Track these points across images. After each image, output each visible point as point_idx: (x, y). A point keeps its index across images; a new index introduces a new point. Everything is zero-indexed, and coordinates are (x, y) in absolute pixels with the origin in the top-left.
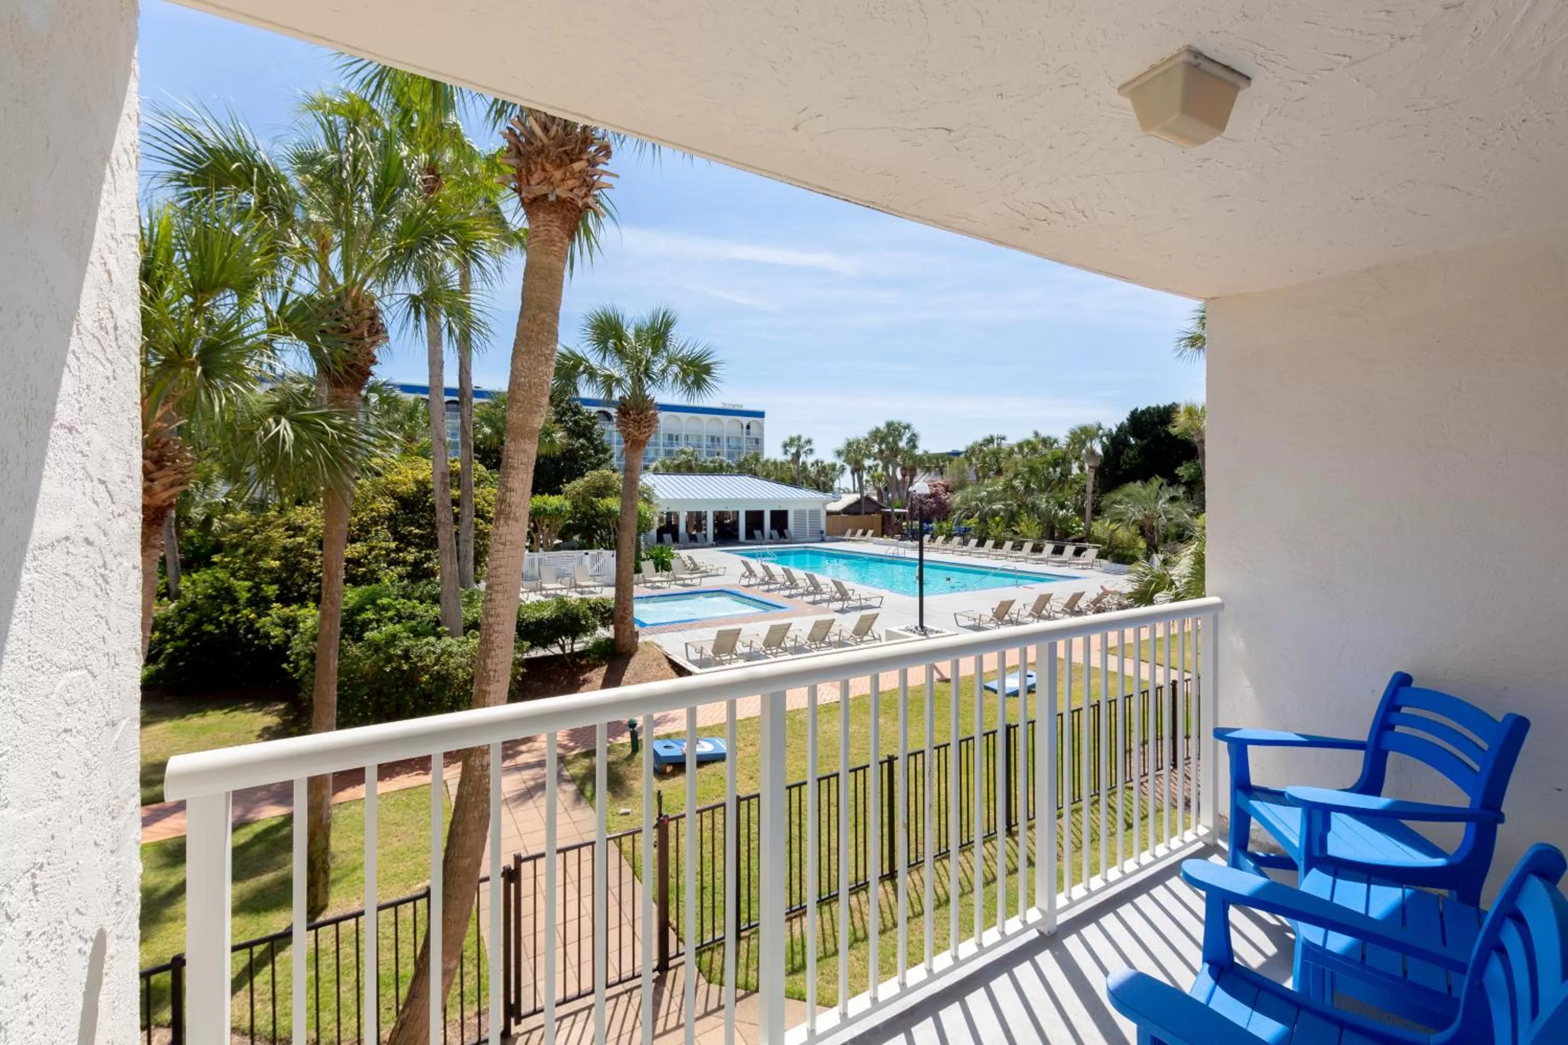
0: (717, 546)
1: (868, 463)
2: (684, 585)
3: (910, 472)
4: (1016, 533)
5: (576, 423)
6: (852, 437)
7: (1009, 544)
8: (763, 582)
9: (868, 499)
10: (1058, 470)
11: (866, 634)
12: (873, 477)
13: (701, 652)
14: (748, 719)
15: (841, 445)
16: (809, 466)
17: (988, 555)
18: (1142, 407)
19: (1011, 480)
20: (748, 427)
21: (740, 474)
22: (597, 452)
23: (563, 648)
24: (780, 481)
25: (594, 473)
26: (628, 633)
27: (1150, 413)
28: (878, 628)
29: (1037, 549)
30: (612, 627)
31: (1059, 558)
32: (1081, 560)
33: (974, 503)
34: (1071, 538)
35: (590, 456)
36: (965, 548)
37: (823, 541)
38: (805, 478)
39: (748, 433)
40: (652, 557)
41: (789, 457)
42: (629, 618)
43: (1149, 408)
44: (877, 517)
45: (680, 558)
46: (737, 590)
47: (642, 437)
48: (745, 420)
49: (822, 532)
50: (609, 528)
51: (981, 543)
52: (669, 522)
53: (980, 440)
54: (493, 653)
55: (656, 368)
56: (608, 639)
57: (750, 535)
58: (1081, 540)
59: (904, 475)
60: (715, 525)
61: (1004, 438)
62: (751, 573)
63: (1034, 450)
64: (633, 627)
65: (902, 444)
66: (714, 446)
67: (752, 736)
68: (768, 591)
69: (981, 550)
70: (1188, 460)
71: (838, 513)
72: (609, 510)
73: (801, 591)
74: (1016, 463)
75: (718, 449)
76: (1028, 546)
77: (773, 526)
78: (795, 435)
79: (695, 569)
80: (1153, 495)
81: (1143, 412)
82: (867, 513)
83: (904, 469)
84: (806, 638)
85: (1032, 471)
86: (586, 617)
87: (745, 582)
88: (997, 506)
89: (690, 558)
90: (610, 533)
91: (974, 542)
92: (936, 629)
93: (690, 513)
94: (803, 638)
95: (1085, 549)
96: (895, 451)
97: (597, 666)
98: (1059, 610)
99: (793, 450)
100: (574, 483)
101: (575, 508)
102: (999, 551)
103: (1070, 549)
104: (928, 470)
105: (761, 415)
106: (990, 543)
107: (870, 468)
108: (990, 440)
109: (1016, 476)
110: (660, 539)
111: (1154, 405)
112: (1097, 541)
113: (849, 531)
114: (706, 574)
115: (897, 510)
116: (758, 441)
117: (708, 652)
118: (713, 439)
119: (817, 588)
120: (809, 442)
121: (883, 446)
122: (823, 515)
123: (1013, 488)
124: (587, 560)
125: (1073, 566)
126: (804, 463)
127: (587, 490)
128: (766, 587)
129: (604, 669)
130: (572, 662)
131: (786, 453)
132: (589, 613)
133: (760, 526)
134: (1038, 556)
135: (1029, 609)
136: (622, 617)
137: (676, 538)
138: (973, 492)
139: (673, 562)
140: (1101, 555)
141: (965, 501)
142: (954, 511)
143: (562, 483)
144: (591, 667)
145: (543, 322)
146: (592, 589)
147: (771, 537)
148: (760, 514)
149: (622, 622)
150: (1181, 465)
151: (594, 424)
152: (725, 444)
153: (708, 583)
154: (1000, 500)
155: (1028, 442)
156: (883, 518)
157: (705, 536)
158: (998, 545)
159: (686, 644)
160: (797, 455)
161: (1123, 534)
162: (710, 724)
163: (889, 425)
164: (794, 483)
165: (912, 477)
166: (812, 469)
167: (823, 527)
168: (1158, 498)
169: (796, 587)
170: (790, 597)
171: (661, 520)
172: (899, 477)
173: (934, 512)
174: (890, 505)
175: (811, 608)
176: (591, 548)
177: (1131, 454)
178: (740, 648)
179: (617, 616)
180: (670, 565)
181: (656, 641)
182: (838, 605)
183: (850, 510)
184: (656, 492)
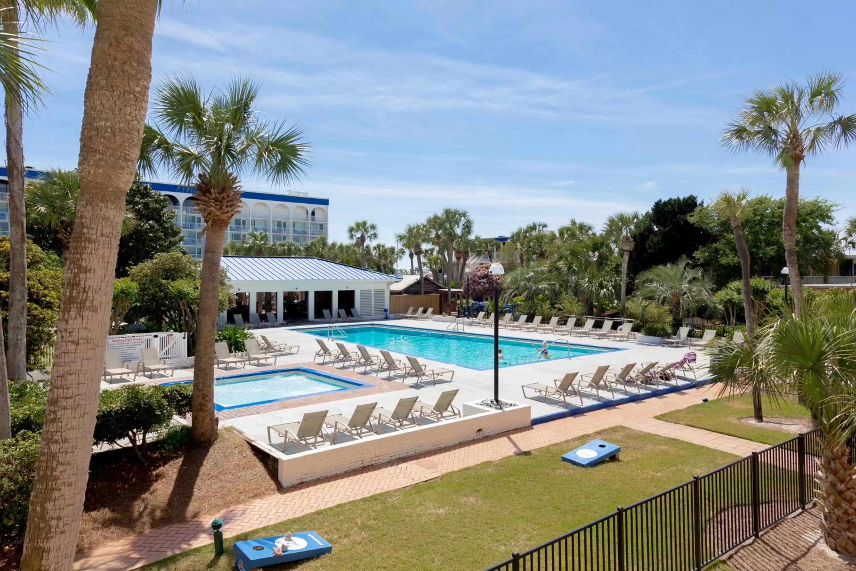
0: (287, 325)
1: (425, 246)
2: (258, 365)
3: (463, 255)
4: (560, 310)
5: (146, 205)
6: (413, 223)
7: (554, 320)
8: (338, 360)
9: (427, 279)
10: (597, 254)
11: (446, 409)
12: (429, 260)
13: (286, 436)
14: (338, 506)
15: (403, 231)
16: (372, 249)
17: (536, 330)
18: (665, 199)
19: (556, 263)
20: (313, 213)
21: (308, 257)
22: (166, 235)
23: (133, 441)
24: (346, 263)
25: (165, 254)
26: (207, 420)
27: (672, 205)
28: (457, 403)
29: (579, 324)
30: (189, 415)
31: (599, 331)
32: (618, 333)
33: (523, 283)
34: (606, 314)
35: (160, 239)
36: (516, 323)
37: (387, 318)
38: (368, 261)
39: (313, 219)
40: (225, 338)
41: (354, 241)
42: (209, 405)
43: (670, 199)
44: (435, 296)
45: (253, 338)
46: (313, 368)
47: (224, 217)
48: (310, 207)
49: (386, 310)
50: (180, 311)
51: (530, 319)
52: (238, 303)
53: (524, 227)
54: (56, 494)
55: (238, 146)
56: (184, 428)
57: (319, 314)
58: (616, 315)
59: (458, 258)
60: (285, 305)
61: (545, 226)
62: (326, 350)
63: (573, 235)
64: (213, 413)
65: (458, 231)
66: (280, 231)
67: (346, 526)
68: (344, 368)
69: (530, 325)
70: (704, 245)
71: (399, 293)
72: (180, 292)
73: (353, 363)
74: (559, 248)
75: (283, 234)
76: (572, 321)
77: (340, 306)
78: (360, 221)
79: (268, 347)
80: (679, 274)
81: (666, 204)
82: (426, 293)
83: (458, 252)
84: (390, 416)
85: (574, 253)
86: (160, 407)
87: (320, 360)
88: (543, 286)
89: (264, 338)
90: (180, 315)
91: (524, 318)
92: (509, 402)
93: (259, 295)
94: (387, 417)
95: (621, 323)
96: (452, 236)
97: (172, 459)
98: (614, 380)
99: (359, 235)
100: (141, 265)
101: (143, 290)
102: (546, 326)
103: (608, 324)
104: (479, 254)
105: (325, 202)
106: (538, 319)
107: (426, 251)
108: (533, 228)
109: (560, 258)
110: (231, 320)
111: (674, 197)
112: (631, 316)
113: (411, 309)
114: (280, 353)
115: (452, 290)
116: (322, 227)
117: (293, 435)
118: (279, 224)
119: (391, 365)
120: (373, 227)
121: (440, 232)
122: (387, 294)
123: (558, 269)
124: (156, 343)
125: (612, 338)
126: (368, 247)
127: (155, 272)
128: (341, 365)
129: (179, 461)
130: (145, 456)
131: (352, 237)
132: (165, 402)
133: (329, 306)
134: (581, 330)
135: (589, 380)
136: (201, 404)
137: (246, 318)
138: (522, 274)
139: (248, 343)
140: (636, 329)
141: (515, 281)
142: (505, 290)
143: (129, 265)
144: (165, 460)
145: (130, 49)
146: (162, 372)
147: (339, 316)
148: (329, 294)
149: (201, 410)
150: (697, 249)
151: (163, 207)
152: (291, 229)
153: (283, 362)
154: (547, 279)
155: (568, 229)
156: (441, 296)
157: (276, 315)
158: (546, 320)
159: (269, 428)
160: (362, 239)
161: (653, 309)
162: (299, 514)
163: (448, 212)
164: (358, 265)
165: (465, 260)
166: (374, 253)
167: (387, 306)
168: (682, 277)
169: (371, 363)
170: (365, 373)
171: (230, 301)
172: (454, 259)
173: (487, 291)
174: (446, 285)
175: (386, 385)
176: (160, 330)
177: (655, 239)
178: (326, 430)
179: (196, 403)
180: (244, 345)
181: (237, 426)
182: (413, 380)
183: (410, 290)
184: (228, 274)
